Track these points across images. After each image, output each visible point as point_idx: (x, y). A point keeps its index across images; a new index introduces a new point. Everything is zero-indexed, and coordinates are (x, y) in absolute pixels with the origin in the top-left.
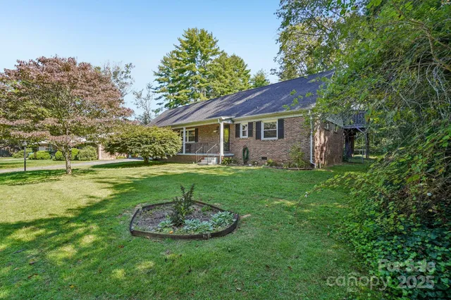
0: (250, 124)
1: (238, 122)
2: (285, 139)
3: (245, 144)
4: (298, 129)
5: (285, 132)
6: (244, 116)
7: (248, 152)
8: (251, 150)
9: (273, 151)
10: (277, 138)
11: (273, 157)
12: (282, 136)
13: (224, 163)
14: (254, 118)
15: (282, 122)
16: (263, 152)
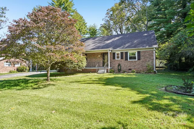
0: (122, 53)
1: (115, 52)
2: (141, 60)
3: (118, 62)
4: (148, 56)
5: (141, 57)
6: (118, 49)
7: (121, 67)
8: (122, 65)
9: (135, 66)
10: (137, 60)
11: (135, 69)
12: (139, 59)
13: (111, 72)
14: (124, 50)
15: (139, 53)
16: (129, 66)
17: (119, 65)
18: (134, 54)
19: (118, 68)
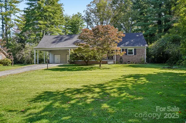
0: (123, 50)
2: (137, 55)
7: (122, 59)
8: (123, 59)
9: (132, 59)
10: (133, 54)
11: (132, 61)
12: (135, 54)
13: (117, 64)
14: (125, 47)
15: (135, 50)
16: (128, 59)
17: (121, 58)
18: (131, 50)
19: (120, 61)
